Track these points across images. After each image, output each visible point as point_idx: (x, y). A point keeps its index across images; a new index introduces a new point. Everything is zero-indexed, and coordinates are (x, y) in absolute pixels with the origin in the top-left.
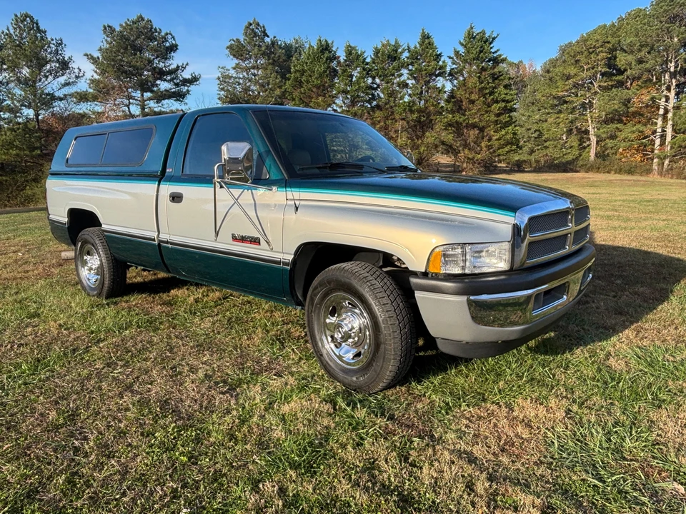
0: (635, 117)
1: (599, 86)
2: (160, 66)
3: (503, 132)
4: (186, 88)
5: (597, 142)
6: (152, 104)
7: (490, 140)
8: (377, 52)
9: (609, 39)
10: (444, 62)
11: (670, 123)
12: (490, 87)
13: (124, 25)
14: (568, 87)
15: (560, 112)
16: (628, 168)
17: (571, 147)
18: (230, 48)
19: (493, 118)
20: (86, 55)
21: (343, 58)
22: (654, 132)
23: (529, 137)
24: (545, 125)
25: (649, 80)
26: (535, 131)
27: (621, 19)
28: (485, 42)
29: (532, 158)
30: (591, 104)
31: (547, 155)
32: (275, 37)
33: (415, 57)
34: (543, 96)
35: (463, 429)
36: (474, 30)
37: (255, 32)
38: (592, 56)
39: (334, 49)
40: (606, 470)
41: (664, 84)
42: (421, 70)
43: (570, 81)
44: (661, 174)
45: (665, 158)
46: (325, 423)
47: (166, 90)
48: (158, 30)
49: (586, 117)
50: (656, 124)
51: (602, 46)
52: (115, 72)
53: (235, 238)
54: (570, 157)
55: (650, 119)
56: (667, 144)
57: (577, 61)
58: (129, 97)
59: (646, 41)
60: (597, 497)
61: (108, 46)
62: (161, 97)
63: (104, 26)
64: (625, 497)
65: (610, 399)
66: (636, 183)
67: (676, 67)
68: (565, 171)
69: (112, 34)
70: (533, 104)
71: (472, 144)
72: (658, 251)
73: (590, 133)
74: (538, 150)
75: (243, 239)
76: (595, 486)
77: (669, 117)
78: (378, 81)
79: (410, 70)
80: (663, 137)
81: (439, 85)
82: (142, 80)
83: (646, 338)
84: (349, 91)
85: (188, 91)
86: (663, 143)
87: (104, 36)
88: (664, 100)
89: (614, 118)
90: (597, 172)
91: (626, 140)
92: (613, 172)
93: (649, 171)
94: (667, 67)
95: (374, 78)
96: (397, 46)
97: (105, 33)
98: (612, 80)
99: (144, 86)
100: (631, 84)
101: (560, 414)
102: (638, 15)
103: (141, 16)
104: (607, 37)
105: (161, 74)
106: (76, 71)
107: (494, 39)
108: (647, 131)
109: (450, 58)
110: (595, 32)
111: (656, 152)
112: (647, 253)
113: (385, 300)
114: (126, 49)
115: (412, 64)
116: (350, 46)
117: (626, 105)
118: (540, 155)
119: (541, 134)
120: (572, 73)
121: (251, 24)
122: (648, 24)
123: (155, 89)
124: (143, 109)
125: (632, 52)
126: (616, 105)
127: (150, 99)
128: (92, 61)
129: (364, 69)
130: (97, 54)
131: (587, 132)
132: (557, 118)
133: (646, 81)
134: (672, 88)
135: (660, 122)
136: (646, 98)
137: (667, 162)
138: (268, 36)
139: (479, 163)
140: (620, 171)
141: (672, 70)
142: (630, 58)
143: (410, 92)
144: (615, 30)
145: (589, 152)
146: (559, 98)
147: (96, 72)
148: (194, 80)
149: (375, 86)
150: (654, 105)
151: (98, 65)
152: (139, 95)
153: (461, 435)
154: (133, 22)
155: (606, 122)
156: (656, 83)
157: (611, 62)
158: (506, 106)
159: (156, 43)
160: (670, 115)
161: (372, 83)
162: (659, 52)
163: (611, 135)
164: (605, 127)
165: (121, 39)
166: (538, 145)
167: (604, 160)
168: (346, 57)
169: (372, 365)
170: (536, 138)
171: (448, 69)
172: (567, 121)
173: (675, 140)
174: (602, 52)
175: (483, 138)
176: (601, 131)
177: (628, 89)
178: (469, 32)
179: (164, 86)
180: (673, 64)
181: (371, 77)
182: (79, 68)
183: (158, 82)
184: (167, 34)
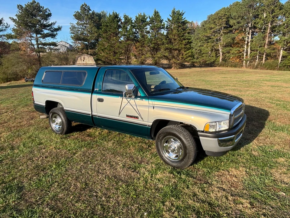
0: (236, 45)
1: (223, 32)
2: (44, 23)
3: (188, 52)
4: (56, 32)
5: (222, 54)
6: (41, 39)
7: (183, 55)
8: (137, 18)
9: (227, 13)
10: (164, 23)
11: (249, 47)
12: (182, 33)
13: (27, 4)
14: (211, 32)
15: (208, 42)
16: (234, 65)
17: (213, 56)
18: (75, 16)
19: (183, 46)
20: (10, 18)
21: (123, 21)
22: (244, 51)
23: (196, 52)
24: (202, 48)
25: (242, 30)
26: (199, 50)
27: (231, 6)
28: (180, 15)
29: (198, 61)
30: (220, 39)
31: (203, 59)
32: (94, 11)
33: (152, 21)
34: (202, 36)
35: (217, 180)
36: (175, 10)
37: (85, 8)
38: (220, 20)
39: (119, 17)
40: (262, 190)
41: (247, 32)
42: (155, 27)
43: (212, 30)
44: (246, 67)
45: (248, 61)
46: (173, 181)
47: (47, 33)
48: (42, 7)
49: (218, 45)
50: (244, 47)
51: (224, 16)
52: (24, 26)
53: (128, 116)
54: (212, 60)
55: (242, 45)
56: (248, 55)
57: (214, 22)
58: (31, 37)
59: (240, 15)
60: (262, 198)
61: (20, 14)
62: (45, 36)
63: (18, 5)
64: (270, 198)
65: (257, 166)
66: (238, 72)
67: (251, 25)
68: (211, 66)
69: (21, 9)
70: (198, 39)
71: (176, 57)
72: (256, 106)
73: (220, 51)
74: (200, 57)
75: (131, 117)
76: (261, 195)
77: (249, 45)
78: (137, 30)
79: (150, 26)
80: (247, 52)
81: (162, 33)
82: (36, 29)
83: (261, 143)
84: (126, 35)
85: (57, 33)
86: (247, 55)
87: (18, 9)
88: (247, 38)
89: (229, 45)
90: (223, 67)
91: (234, 54)
92: (229, 67)
93: (242, 66)
94: (248, 25)
95: (136, 29)
96: (144, 16)
97: (18, 8)
98: (227, 30)
99: (37, 32)
100: (235, 31)
101: (244, 173)
102: (237, 4)
103: (34, 1)
104: (226, 13)
105: (45, 26)
106: (6, 24)
107: (183, 14)
108: (241, 50)
109: (166, 21)
110: (221, 10)
111: (244, 58)
112: (252, 107)
113: (189, 139)
114: (28, 15)
115: (151, 23)
116: (126, 15)
117: (233, 40)
118: (201, 60)
119: (201, 52)
120: (213, 27)
121: (83, 5)
122: (241, 8)
123: (42, 33)
124: (37, 42)
125: (235, 19)
126: (229, 40)
127: (40, 37)
128: (13, 21)
129: (132, 26)
130: (15, 18)
131: (218, 50)
132: (207, 45)
133: (240, 31)
134: (250, 33)
135: (246, 47)
136: (241, 37)
137: (248, 62)
138: (91, 10)
139: (179, 64)
140: (231, 66)
141: (250, 26)
142: (235, 21)
143: (151, 35)
144: (229, 10)
145: (219, 58)
146: (208, 37)
147: (15, 26)
148: (59, 29)
149: (136, 32)
150: (243, 40)
151: (16, 22)
152: (35, 36)
153: (217, 182)
154: (31, 3)
155: (226, 46)
156: (244, 31)
157: (227, 22)
158: (188, 41)
159: (42, 13)
160: (249, 44)
161: (136, 31)
162: (245, 19)
163: (228, 52)
164: (226, 49)
165: (26, 11)
166: (200, 56)
167: (225, 62)
168: (125, 20)
169: (184, 160)
170: (199, 53)
171: (166, 26)
172: (211, 46)
173: (251, 54)
174: (224, 18)
175: (180, 54)
176: (224, 50)
177: (233, 33)
178: (173, 11)
179: (46, 31)
180: (250, 24)
181: (135, 29)
182: (7, 23)
183: (43, 30)
184: (46, 9)
